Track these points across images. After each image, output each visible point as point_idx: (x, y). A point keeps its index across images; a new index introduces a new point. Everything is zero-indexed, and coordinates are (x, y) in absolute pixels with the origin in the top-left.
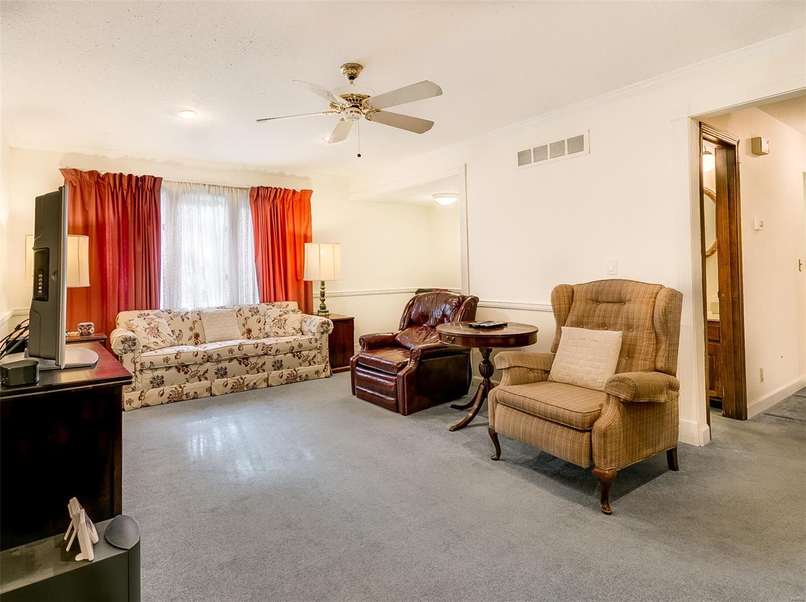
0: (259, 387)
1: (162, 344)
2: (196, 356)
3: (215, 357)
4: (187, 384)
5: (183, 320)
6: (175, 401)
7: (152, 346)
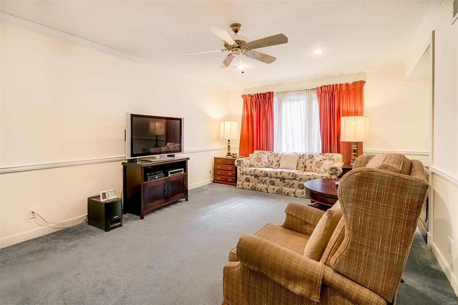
0: (290, 195)
1: (260, 166)
2: (261, 172)
3: (269, 175)
4: (258, 184)
5: (275, 157)
6: (253, 190)
7: (255, 165)
